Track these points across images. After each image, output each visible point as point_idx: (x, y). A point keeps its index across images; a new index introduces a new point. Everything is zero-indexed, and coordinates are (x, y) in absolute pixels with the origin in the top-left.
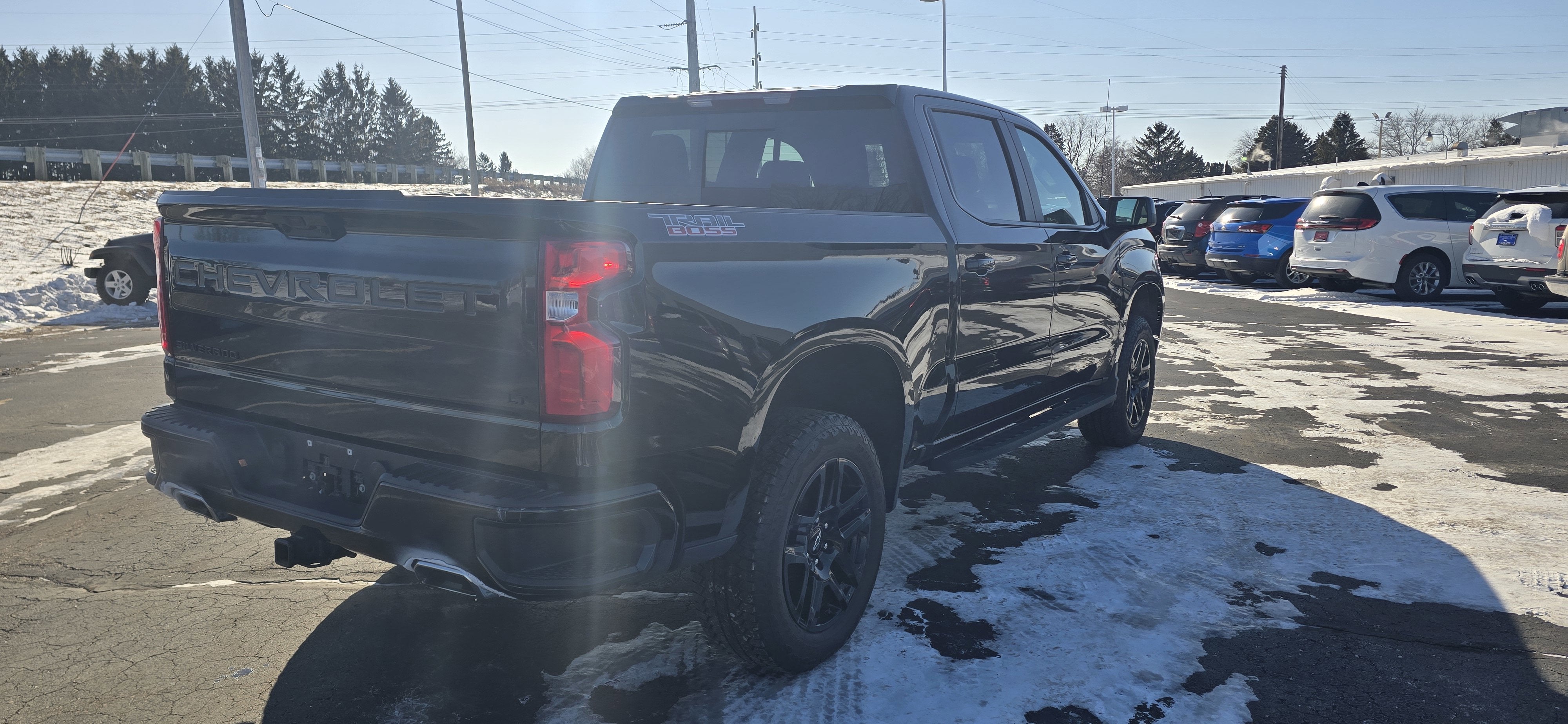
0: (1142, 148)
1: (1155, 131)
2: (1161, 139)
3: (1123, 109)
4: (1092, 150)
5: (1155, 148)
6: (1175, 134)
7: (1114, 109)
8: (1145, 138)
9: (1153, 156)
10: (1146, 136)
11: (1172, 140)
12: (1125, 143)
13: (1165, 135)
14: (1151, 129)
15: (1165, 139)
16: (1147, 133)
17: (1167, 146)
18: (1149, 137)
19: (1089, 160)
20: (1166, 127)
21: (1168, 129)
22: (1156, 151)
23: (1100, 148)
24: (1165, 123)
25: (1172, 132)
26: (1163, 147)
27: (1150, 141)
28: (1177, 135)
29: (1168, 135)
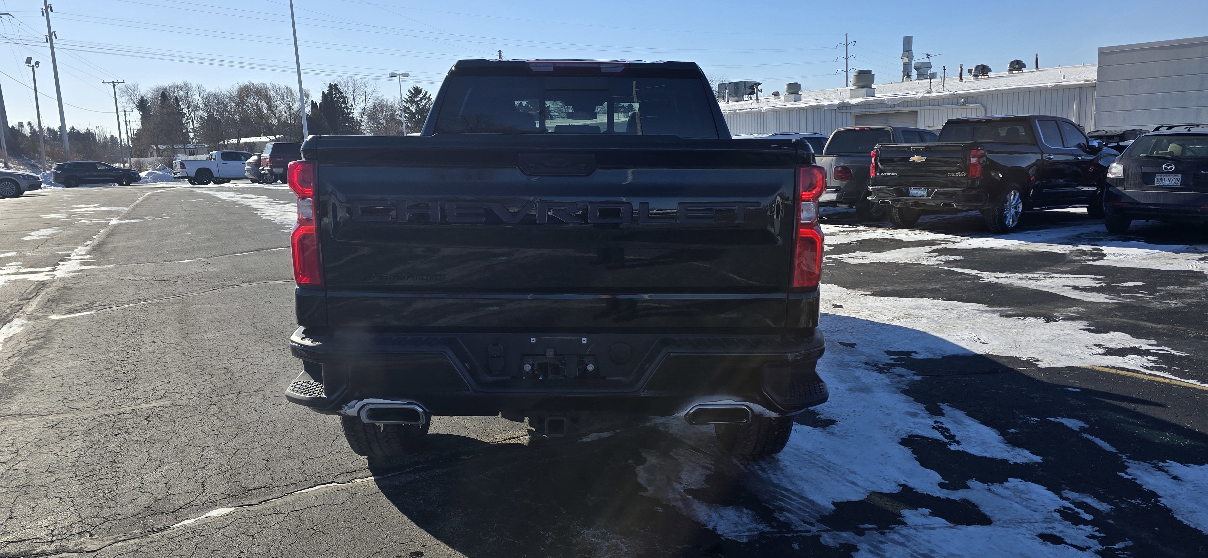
0: (405, 105)
1: (413, 92)
2: (419, 99)
3: (406, 75)
4: (364, 105)
5: (415, 106)
6: (428, 95)
7: (399, 75)
8: (407, 97)
9: (414, 111)
10: (408, 96)
11: (427, 100)
12: (387, 100)
13: (421, 96)
14: (411, 91)
15: (422, 99)
16: (409, 94)
17: (423, 104)
18: (410, 97)
19: (362, 113)
20: (421, 90)
21: (423, 91)
22: (416, 107)
23: (370, 104)
24: (420, 87)
25: (426, 94)
26: (421, 104)
27: (411, 101)
28: (430, 96)
29: (424, 96)
